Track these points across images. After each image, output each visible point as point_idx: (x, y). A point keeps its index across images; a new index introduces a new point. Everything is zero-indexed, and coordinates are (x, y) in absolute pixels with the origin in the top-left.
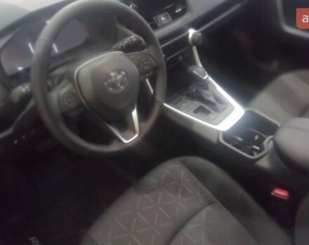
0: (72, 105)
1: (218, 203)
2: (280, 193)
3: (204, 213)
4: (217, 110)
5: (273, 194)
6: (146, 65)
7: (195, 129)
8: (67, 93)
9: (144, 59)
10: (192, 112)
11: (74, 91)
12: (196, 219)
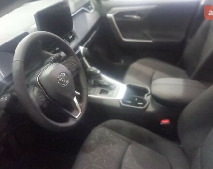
0: (43, 100)
1: (134, 142)
2: (165, 122)
3: (129, 150)
4: (111, 89)
5: (161, 124)
6: (72, 68)
7: (105, 103)
8: (37, 92)
9: (70, 65)
10: (98, 94)
11: (41, 91)
12: (126, 155)
